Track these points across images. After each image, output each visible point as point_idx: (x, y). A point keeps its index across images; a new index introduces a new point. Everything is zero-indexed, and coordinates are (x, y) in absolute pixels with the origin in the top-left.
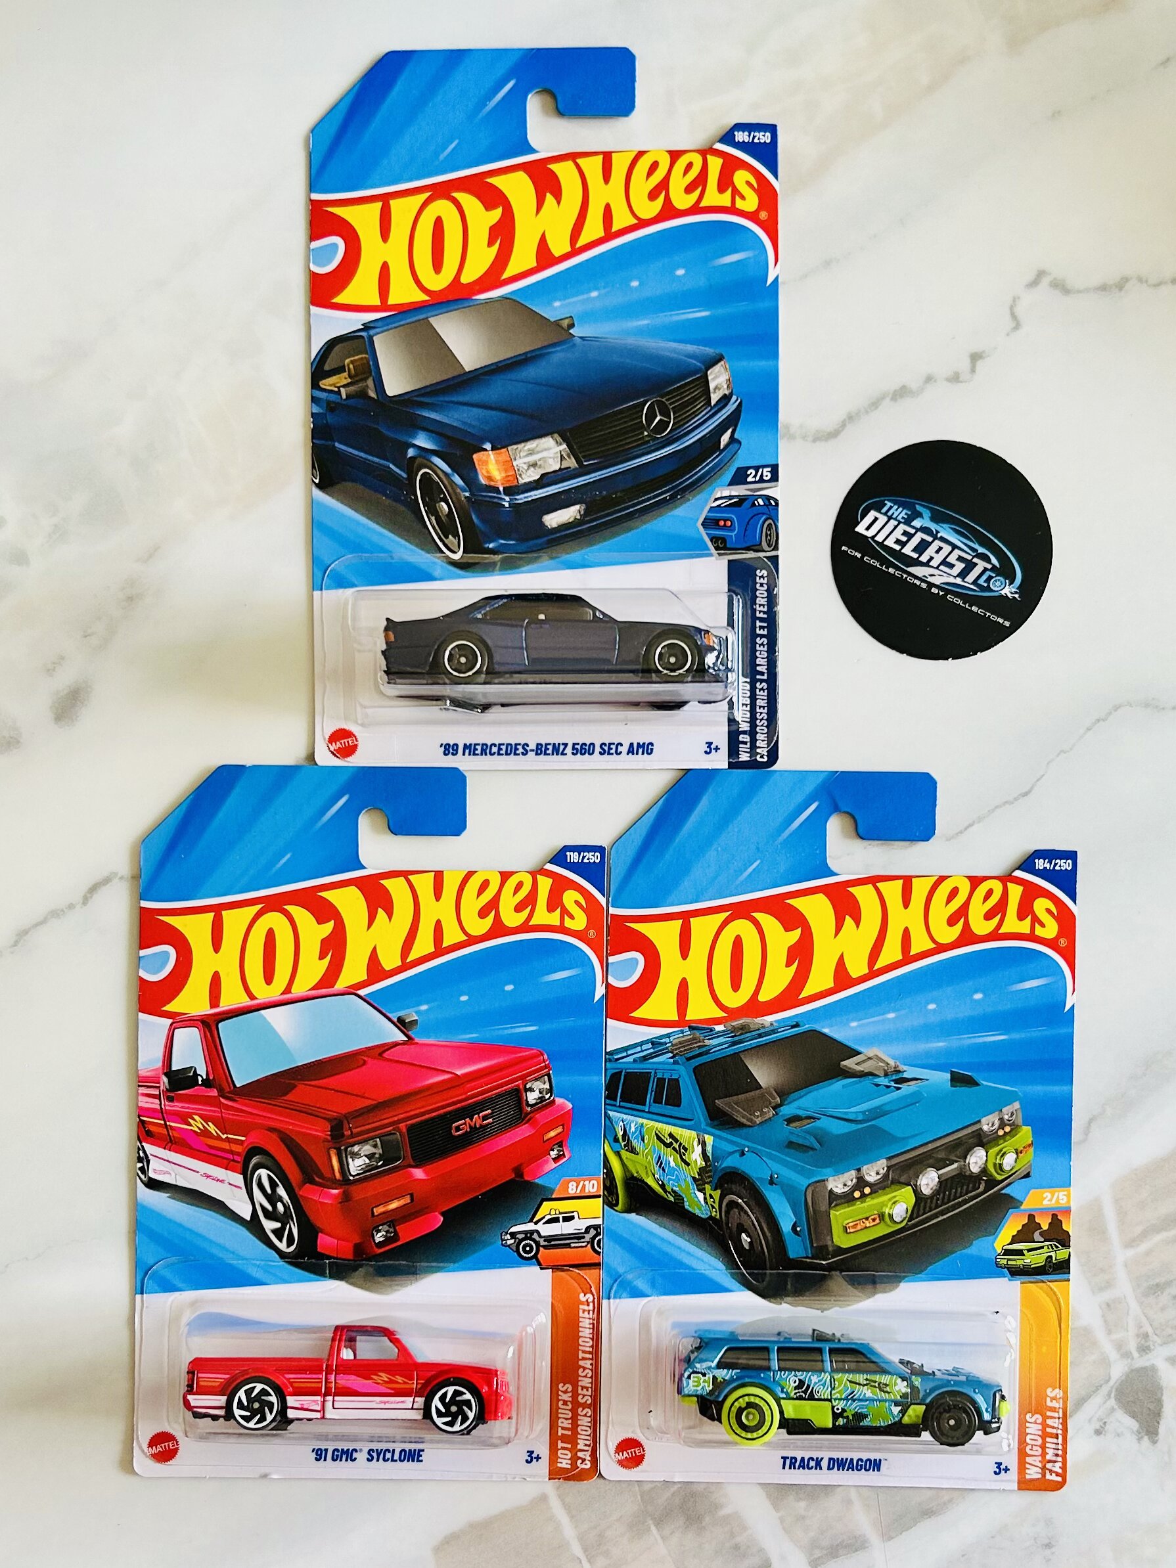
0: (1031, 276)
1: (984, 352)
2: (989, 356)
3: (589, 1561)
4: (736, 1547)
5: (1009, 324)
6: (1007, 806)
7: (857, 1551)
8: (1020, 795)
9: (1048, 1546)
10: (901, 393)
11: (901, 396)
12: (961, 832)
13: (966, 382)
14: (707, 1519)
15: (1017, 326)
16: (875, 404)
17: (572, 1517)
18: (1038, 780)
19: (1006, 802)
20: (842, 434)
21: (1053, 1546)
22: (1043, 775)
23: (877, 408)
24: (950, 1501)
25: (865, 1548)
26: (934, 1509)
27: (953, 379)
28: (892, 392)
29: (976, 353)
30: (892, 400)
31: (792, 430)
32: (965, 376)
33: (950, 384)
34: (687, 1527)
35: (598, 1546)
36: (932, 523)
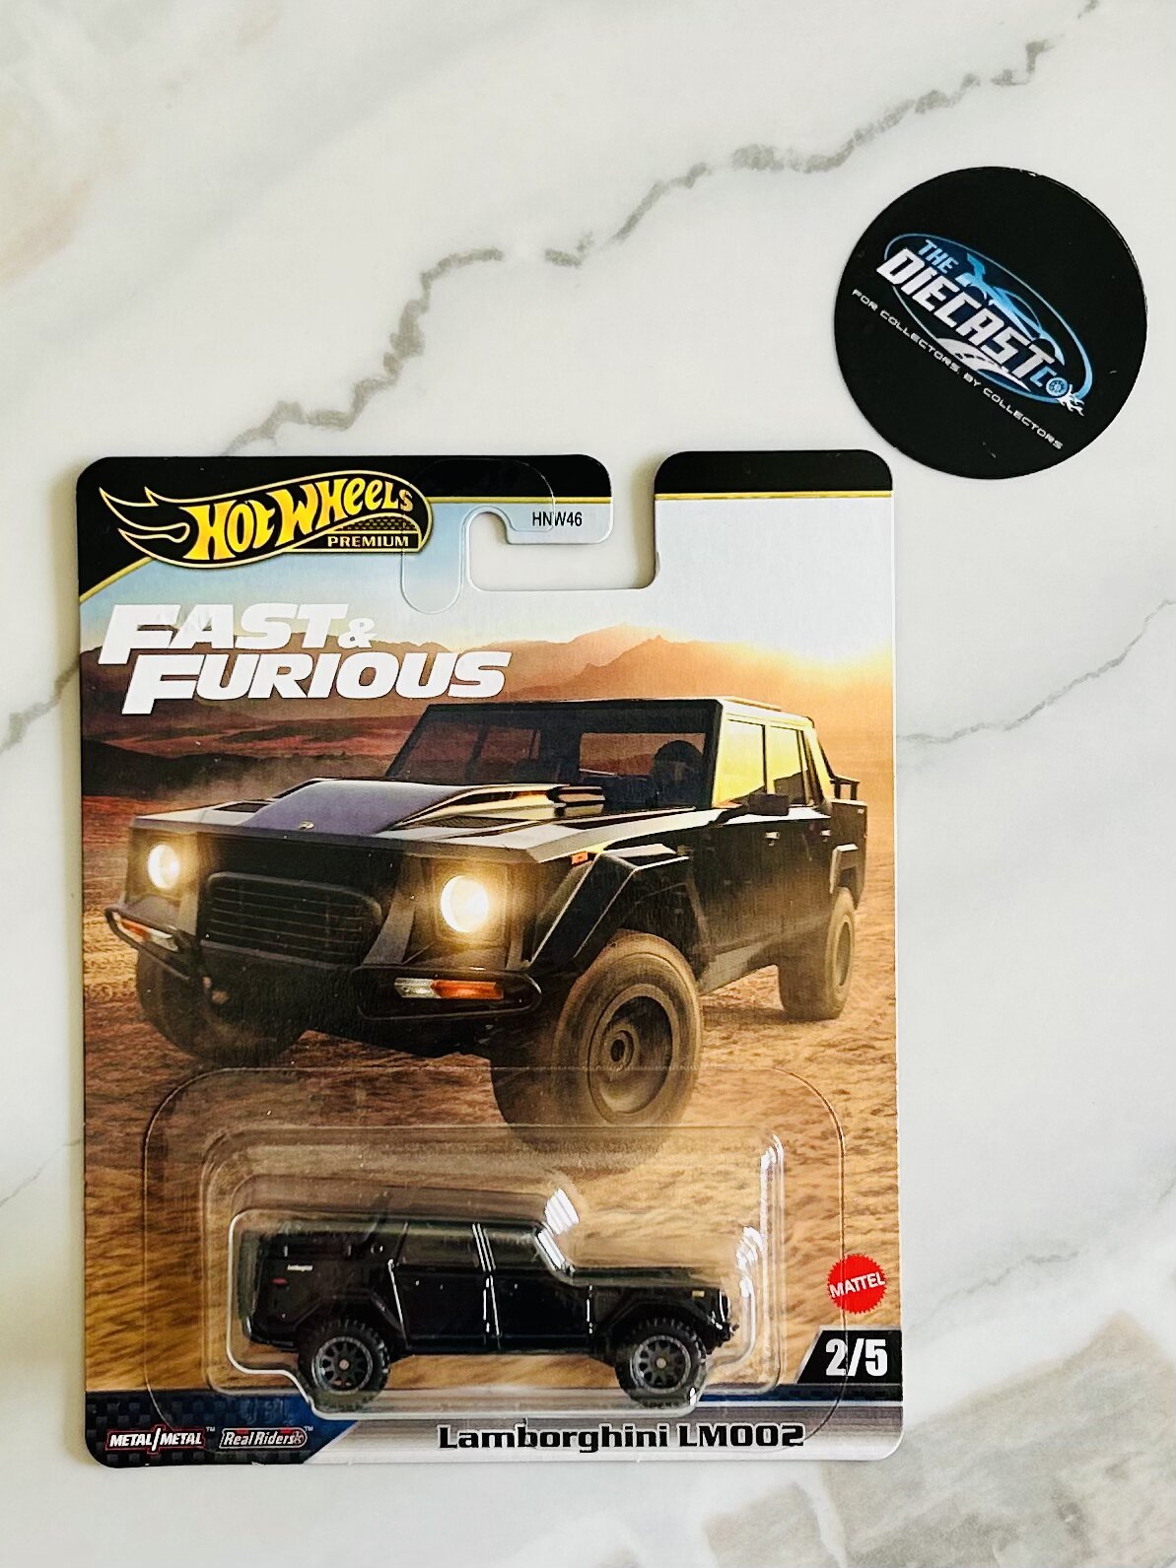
1: (1045, 41)
2: (1053, 47)
6: (1090, 679)
8: (1108, 663)
10: (931, 101)
11: (931, 105)
12: (1026, 718)
13: (1020, 84)
16: (893, 119)
18: (1133, 643)
19: (1088, 675)
20: (848, 161)
22: (1139, 637)
23: (896, 122)
27: (1003, 80)
28: (916, 98)
29: (1034, 44)
30: (917, 111)
31: (778, 156)
32: (1020, 75)
33: (998, 87)
36: (984, 284)
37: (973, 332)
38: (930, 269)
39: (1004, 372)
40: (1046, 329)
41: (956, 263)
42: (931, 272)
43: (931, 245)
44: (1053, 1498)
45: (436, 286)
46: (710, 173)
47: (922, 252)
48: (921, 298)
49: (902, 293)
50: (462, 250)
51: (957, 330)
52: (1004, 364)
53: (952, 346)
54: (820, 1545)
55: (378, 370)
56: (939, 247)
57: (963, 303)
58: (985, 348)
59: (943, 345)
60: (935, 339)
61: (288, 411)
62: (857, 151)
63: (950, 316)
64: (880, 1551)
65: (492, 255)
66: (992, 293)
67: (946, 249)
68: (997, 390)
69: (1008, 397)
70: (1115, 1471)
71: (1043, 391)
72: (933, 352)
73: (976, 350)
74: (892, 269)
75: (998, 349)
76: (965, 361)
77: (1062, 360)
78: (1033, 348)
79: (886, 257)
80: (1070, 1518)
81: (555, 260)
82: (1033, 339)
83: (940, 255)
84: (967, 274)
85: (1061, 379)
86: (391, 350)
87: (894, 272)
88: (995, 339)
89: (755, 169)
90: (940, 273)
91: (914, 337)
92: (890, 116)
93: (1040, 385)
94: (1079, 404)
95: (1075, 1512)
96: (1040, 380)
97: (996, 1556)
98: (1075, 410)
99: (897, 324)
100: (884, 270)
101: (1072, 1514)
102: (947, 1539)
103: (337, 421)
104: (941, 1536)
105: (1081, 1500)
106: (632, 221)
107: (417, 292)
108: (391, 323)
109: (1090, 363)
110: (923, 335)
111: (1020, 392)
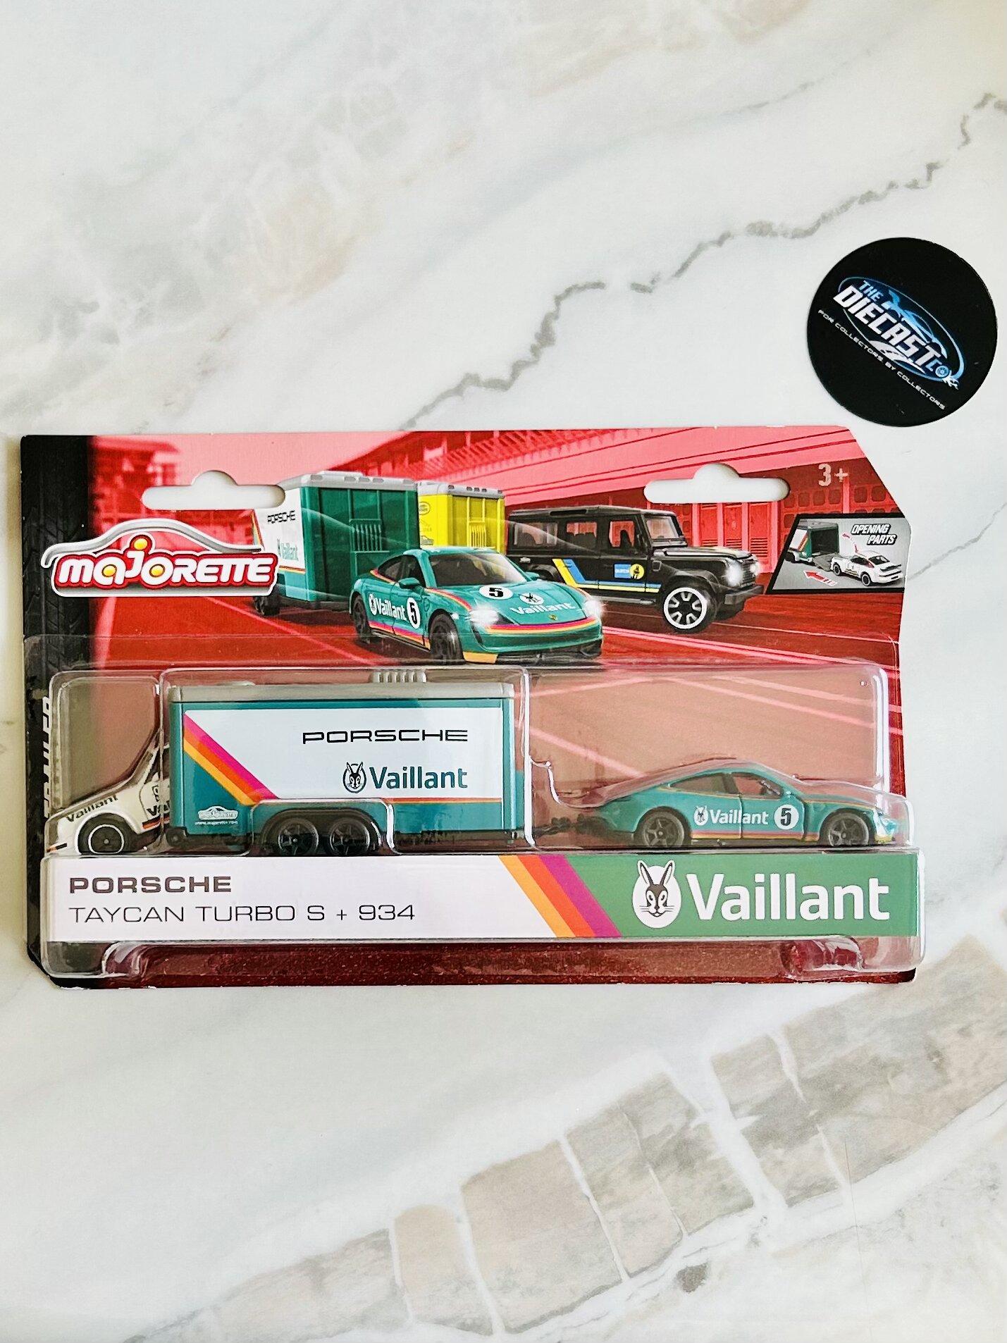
0: (978, 99)
1: (937, 163)
2: (942, 166)
3: (597, 1197)
4: (724, 1188)
5: (960, 138)
6: (959, 550)
7: (827, 1191)
8: (971, 541)
9: (993, 1187)
10: (868, 197)
11: (868, 200)
12: (920, 573)
13: (923, 188)
14: (698, 1164)
15: (967, 140)
16: (845, 207)
17: (581, 1161)
19: (959, 547)
20: (817, 232)
21: (997, 1188)
22: (990, 524)
23: (847, 209)
24: (909, 1148)
25: (837, 1188)
26: (893, 1156)
27: (912, 185)
28: (860, 196)
29: (932, 164)
30: (861, 203)
31: (774, 228)
32: (923, 183)
33: (909, 190)
34: (681, 1170)
35: (604, 1186)
36: (898, 308)
37: (892, 337)
38: (866, 298)
39: (910, 362)
40: (935, 336)
41: (882, 295)
42: (866, 300)
43: (867, 284)
44: (925, 1048)
45: (564, 304)
46: (733, 237)
47: (862, 287)
48: (860, 316)
49: (849, 313)
50: (581, 283)
51: (883, 336)
52: (911, 357)
53: (879, 345)
54: (782, 1073)
55: (526, 354)
56: (872, 285)
57: (886, 319)
58: (899, 347)
59: (874, 346)
60: (867, 340)
61: (471, 379)
62: (823, 226)
63: (878, 327)
64: (819, 1078)
65: (598, 285)
66: (903, 314)
68: (906, 372)
69: (914, 378)
70: (964, 1032)
71: (933, 374)
72: (867, 349)
73: (893, 348)
74: (843, 298)
75: (907, 348)
76: (887, 355)
77: (946, 356)
78: (928, 347)
79: (839, 290)
80: (935, 1060)
81: (636, 289)
82: (928, 342)
83: (872, 290)
84: (889, 302)
85: (943, 367)
86: (535, 342)
87: (844, 300)
88: (905, 342)
89: (760, 238)
90: (872, 301)
91: (856, 339)
92: (843, 206)
93: (932, 370)
94: (955, 383)
95: (938, 1057)
96: (932, 367)
97: (889, 1081)
98: (953, 386)
99: (845, 332)
100: (838, 298)
101: (936, 1056)
102: (859, 1071)
103: (501, 385)
104: (857, 1069)
105: (942, 1049)
106: (684, 267)
107: (552, 308)
108: (536, 327)
109: (963, 357)
110: (861, 339)
111: (919, 374)
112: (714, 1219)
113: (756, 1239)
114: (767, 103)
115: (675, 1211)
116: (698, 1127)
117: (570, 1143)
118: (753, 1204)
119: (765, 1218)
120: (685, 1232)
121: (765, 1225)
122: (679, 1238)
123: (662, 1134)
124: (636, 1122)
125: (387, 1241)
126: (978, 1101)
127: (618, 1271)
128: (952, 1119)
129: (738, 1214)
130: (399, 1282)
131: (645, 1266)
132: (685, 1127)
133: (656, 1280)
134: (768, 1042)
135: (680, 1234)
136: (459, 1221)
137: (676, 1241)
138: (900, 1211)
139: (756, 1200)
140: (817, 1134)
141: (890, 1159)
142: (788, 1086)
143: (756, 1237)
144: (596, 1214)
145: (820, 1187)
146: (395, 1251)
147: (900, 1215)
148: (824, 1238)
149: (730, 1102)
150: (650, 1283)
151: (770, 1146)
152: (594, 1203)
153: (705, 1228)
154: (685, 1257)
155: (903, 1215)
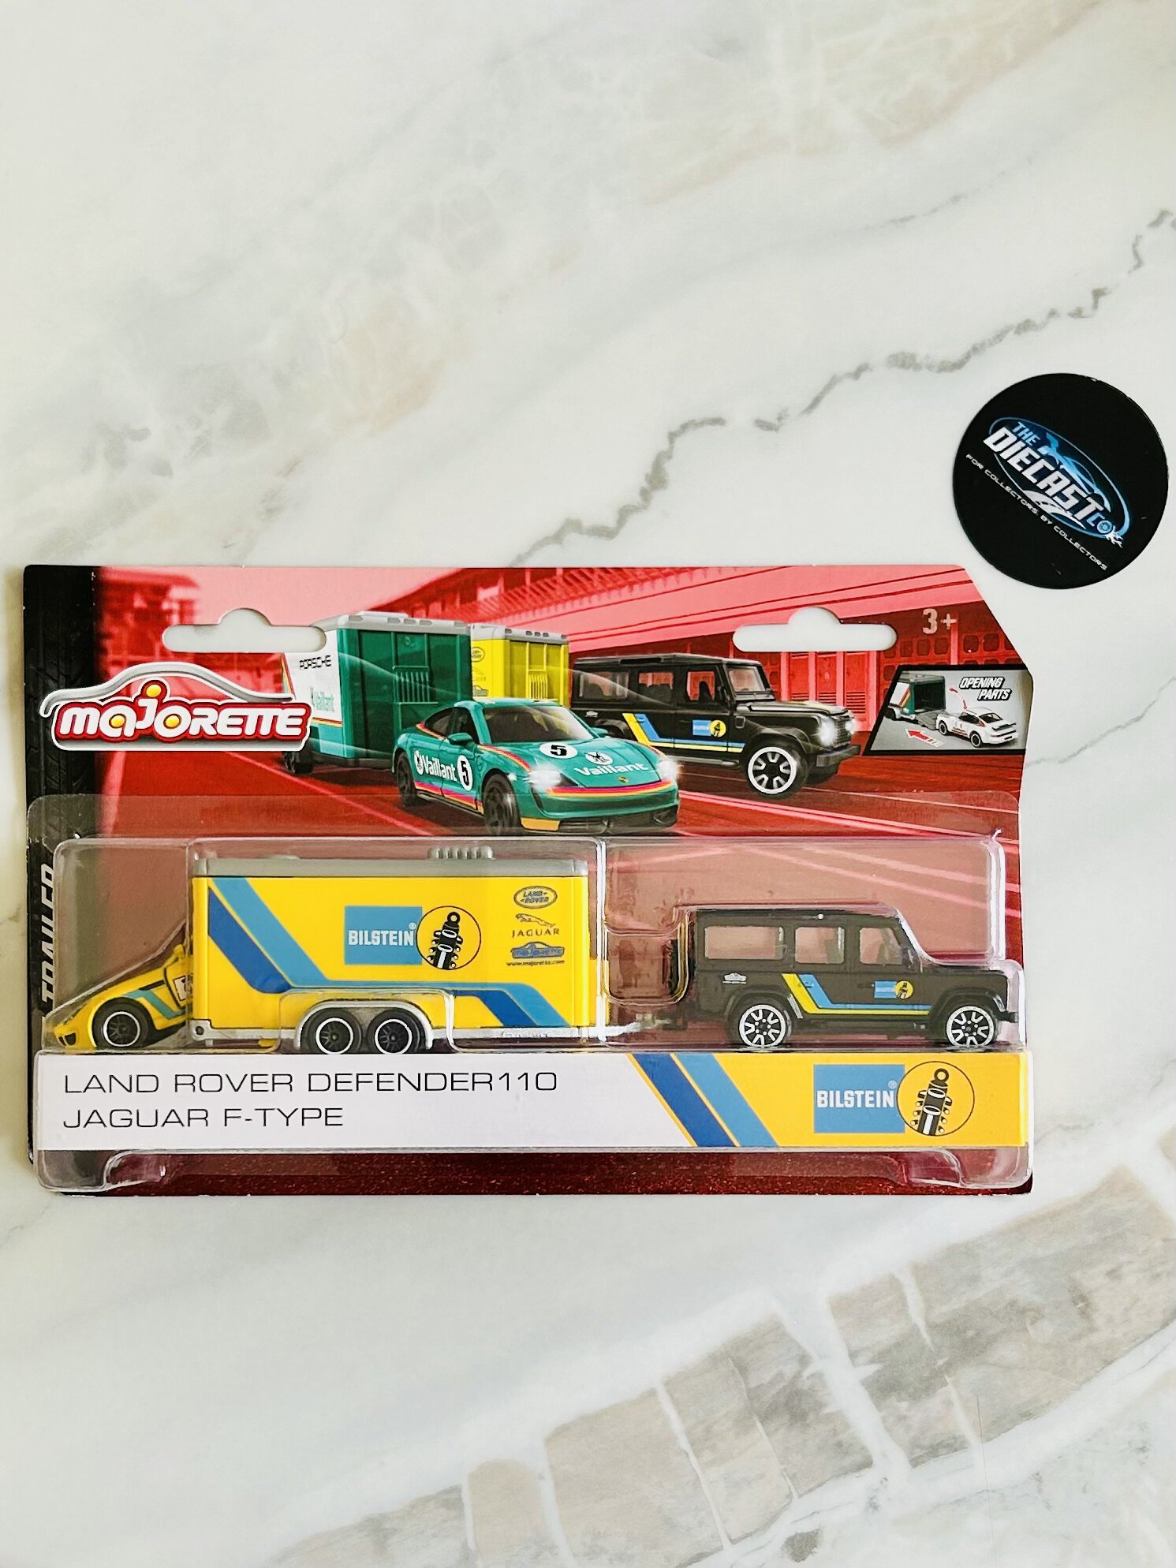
0: (1154, 216)
1: (1106, 289)
2: (1110, 292)
3: (696, 1456)
4: (839, 1444)
5: (1131, 262)
6: (1120, 729)
7: (956, 1451)
8: (1132, 719)
9: (1143, 1449)
10: (1025, 326)
11: (1025, 329)
13: (1087, 317)
14: (811, 1417)
15: (1139, 264)
16: (999, 337)
17: (680, 1412)
19: (1118, 727)
20: (966, 365)
21: (1148, 1450)
23: (1001, 340)
24: (1048, 1404)
26: (1031, 1412)
27: (1075, 314)
28: (1016, 325)
29: (1098, 290)
30: (1016, 332)
31: (918, 360)
32: (1087, 311)
33: (1072, 319)
34: (792, 1424)
35: (706, 1440)
36: (1058, 454)
37: (1049, 487)
38: (1020, 442)
39: (1069, 515)
40: (1098, 487)
41: (1039, 438)
42: (1021, 444)
43: (1021, 425)
44: (1069, 1291)
45: (678, 442)
46: (871, 370)
47: (1016, 430)
48: (1013, 462)
49: (1001, 458)
50: (698, 418)
52: (1070, 510)
53: (1034, 496)
54: (908, 1317)
55: (636, 499)
56: (1027, 427)
57: (1042, 466)
58: (1056, 498)
59: (1028, 496)
60: (1021, 490)
61: (572, 525)
62: (974, 360)
63: (1034, 475)
64: (949, 1322)
65: (718, 421)
66: (1063, 460)
67: (1033, 429)
68: (1063, 527)
69: (1072, 533)
70: (1113, 1274)
71: (1095, 530)
72: (1020, 500)
73: (1050, 500)
74: (994, 441)
75: (1065, 499)
76: (1042, 506)
77: (1109, 509)
78: (1089, 499)
79: (990, 431)
80: (1081, 1305)
81: (761, 426)
82: (1089, 493)
83: (1027, 433)
84: (1046, 447)
85: (1105, 521)
86: (645, 485)
87: (995, 444)
88: (1063, 492)
89: (902, 371)
90: (1027, 445)
91: (1008, 489)
92: (997, 335)
93: (1093, 525)
94: (1120, 540)
95: (1082, 1302)
96: (1093, 522)
97: (1028, 1328)
98: (1117, 544)
99: (996, 479)
100: (989, 442)
101: (1082, 1301)
102: (995, 1316)
103: (605, 533)
104: (991, 1313)
105: (1090, 1292)
106: (816, 402)
107: (665, 446)
108: (645, 465)
109: (1128, 510)
110: (1014, 488)
111: (1079, 530)
112: (828, 1480)
113: (875, 1503)
114: (912, 217)
115: (785, 1470)
116: (813, 1375)
117: (668, 1391)
118: (872, 1463)
119: (886, 1479)
120: (795, 1494)
121: (886, 1487)
122: (788, 1501)
123: (772, 1383)
124: (743, 1369)
125: (460, 1499)
126: (1127, 1352)
127: (719, 1536)
128: (1098, 1372)
129: (857, 1474)
130: (471, 1545)
131: (748, 1532)
132: (797, 1376)
133: (761, 1547)
134: (894, 1284)
135: (790, 1496)
136: (541, 1477)
137: (785, 1503)
138: (1038, 1474)
139: (876, 1459)
140: (945, 1386)
141: (1027, 1416)
142: (914, 1331)
143: (875, 1500)
144: (695, 1471)
145: (948, 1446)
146: (468, 1511)
147: (1036, 1479)
148: (951, 1504)
149: (848, 1346)
150: (755, 1550)
151: (893, 1400)
152: (693, 1458)
153: (817, 1490)
154: (795, 1521)
155: (1040, 1477)
